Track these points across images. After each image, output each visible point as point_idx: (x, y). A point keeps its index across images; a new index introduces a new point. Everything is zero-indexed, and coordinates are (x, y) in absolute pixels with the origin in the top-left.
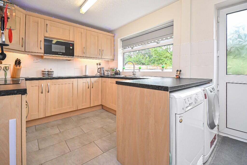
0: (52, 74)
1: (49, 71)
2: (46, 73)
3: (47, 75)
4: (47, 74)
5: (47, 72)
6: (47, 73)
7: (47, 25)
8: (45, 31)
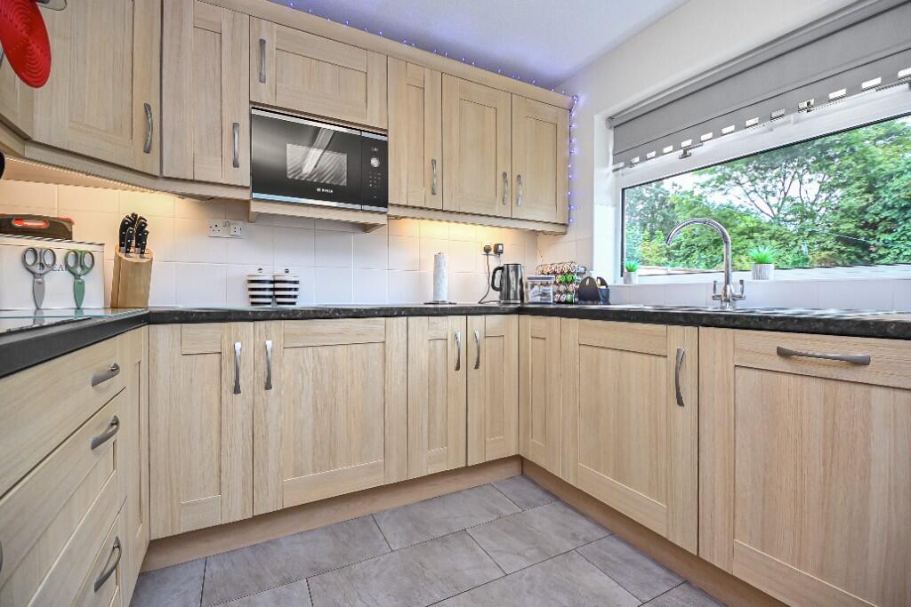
0: (292, 293)
1: (277, 278)
2: (264, 289)
3: (270, 297)
4: (271, 293)
5: (271, 286)
6: (271, 289)
7: (262, 42)
8: (255, 77)
